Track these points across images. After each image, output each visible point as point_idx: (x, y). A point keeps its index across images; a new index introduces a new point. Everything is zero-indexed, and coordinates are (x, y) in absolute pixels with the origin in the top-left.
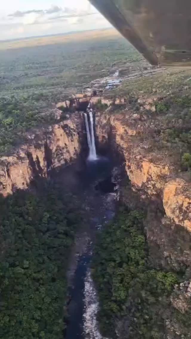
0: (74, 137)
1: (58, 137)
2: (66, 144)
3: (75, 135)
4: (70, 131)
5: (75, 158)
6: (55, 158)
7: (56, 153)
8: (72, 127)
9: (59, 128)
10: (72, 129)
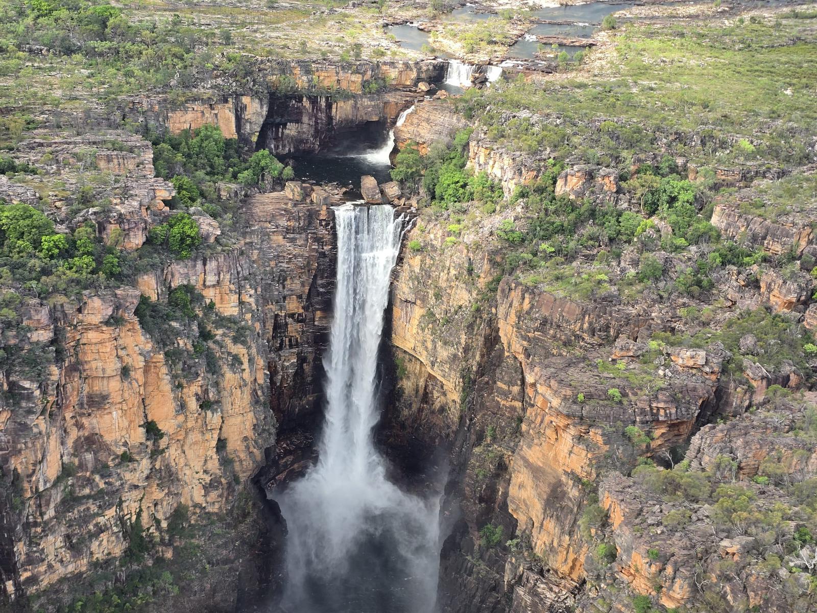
0: (229, 377)
1: (99, 387)
2: (152, 430)
3: (237, 360)
4: (205, 335)
5: (214, 509)
6: (48, 529)
7: (57, 496)
8: (230, 308)
9: (114, 321)
10: (222, 321)
